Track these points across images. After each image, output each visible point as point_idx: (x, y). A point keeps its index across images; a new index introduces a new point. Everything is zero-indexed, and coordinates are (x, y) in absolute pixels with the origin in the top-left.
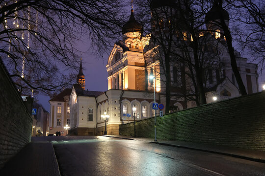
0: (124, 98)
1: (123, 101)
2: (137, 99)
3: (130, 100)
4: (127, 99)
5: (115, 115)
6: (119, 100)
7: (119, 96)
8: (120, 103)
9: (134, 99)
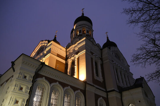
0: (42, 76)
1: (39, 79)
2: (61, 83)
3: (51, 81)
4: (47, 78)
5: (17, 102)
6: (33, 75)
7: (34, 70)
8: (34, 81)
9: (55, 81)
